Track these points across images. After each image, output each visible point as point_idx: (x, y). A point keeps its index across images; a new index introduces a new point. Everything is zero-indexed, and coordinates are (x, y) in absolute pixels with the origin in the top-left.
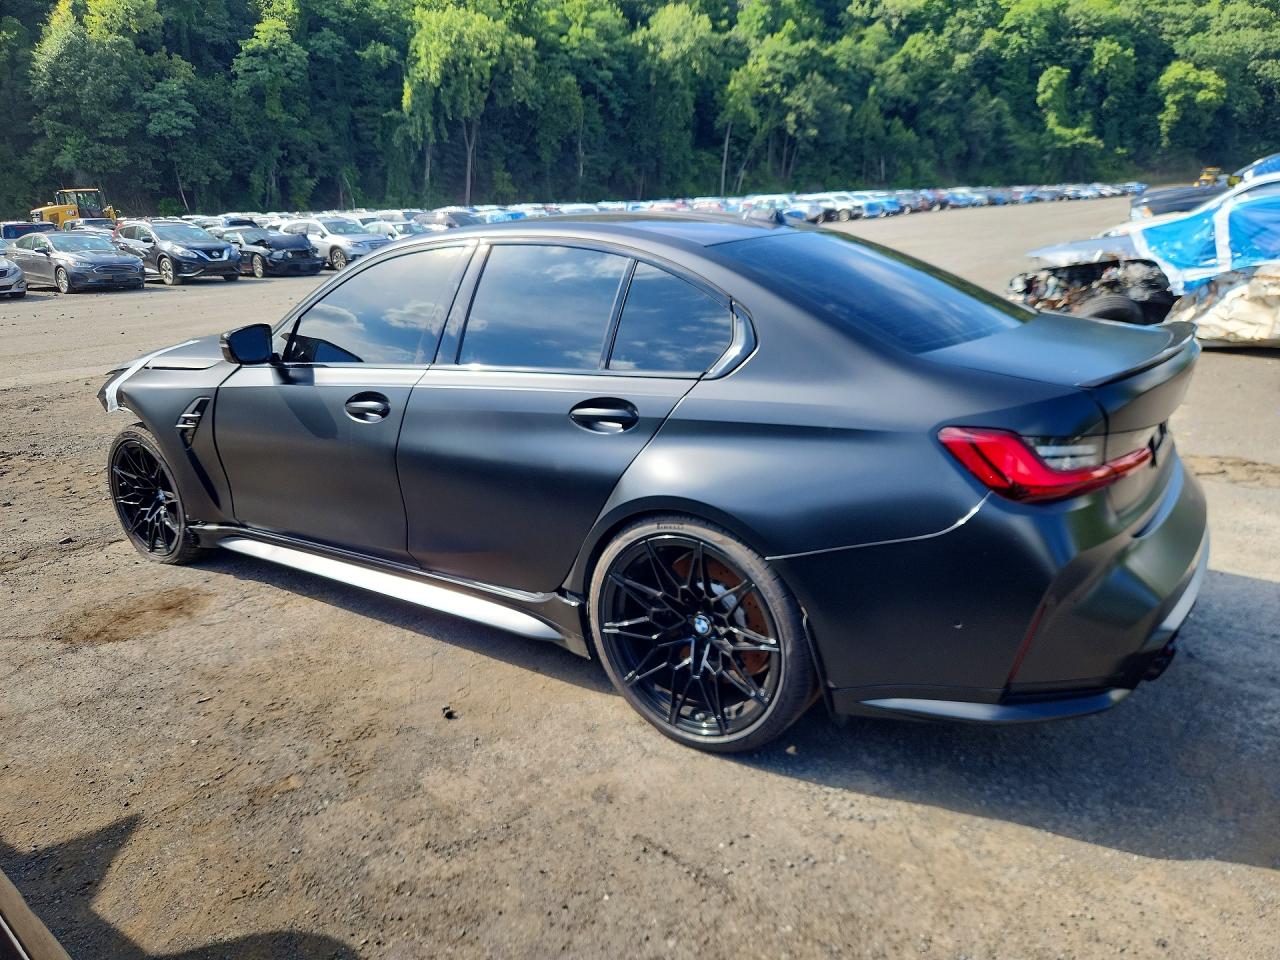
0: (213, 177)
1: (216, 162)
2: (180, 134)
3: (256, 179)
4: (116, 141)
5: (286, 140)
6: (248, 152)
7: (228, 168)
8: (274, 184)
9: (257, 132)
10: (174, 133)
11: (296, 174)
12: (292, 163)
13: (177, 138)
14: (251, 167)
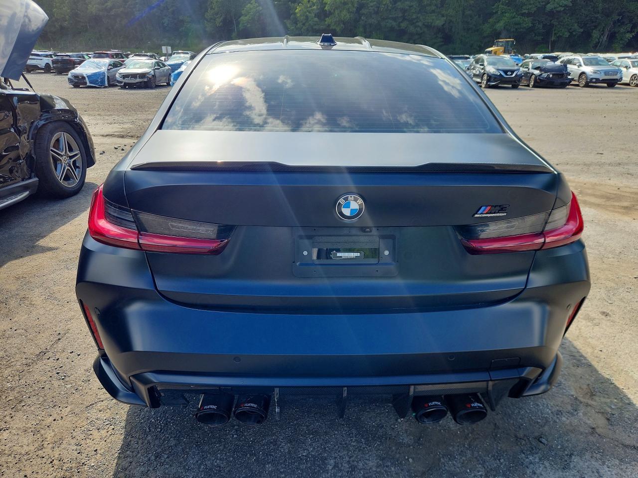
0: (571, 33)
1: (576, 25)
2: (562, 9)
3: (596, 34)
4: (528, 15)
5: (624, 10)
6: (597, 18)
7: (581, 28)
8: (606, 37)
9: (607, 6)
10: (559, 9)
11: (622, 30)
12: (623, 23)
13: (559, 12)
14: (596, 27)
